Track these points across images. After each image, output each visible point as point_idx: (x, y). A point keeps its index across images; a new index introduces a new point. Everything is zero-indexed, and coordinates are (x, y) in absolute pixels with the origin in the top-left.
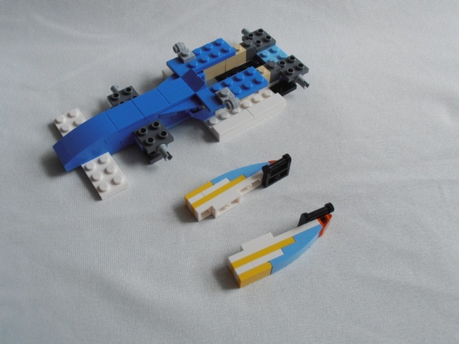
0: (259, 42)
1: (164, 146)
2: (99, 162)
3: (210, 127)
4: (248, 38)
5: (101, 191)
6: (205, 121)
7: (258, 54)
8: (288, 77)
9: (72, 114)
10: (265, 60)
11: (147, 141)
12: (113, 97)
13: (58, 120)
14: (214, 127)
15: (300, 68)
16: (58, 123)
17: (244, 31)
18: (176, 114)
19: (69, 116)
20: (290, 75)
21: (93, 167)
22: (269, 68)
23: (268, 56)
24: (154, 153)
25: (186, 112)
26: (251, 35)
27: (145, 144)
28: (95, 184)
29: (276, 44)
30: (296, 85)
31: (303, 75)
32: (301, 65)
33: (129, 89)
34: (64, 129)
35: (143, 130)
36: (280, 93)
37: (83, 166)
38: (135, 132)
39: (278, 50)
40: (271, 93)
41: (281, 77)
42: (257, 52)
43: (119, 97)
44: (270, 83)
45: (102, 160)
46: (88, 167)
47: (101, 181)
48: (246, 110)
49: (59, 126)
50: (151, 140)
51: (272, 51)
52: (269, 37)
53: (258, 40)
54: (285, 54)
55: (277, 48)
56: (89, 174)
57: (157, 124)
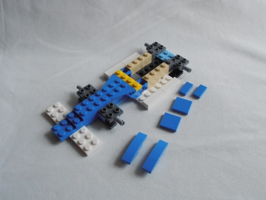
0: (157, 50)
1: (118, 117)
2: (80, 132)
3: (141, 102)
4: (150, 48)
5: (86, 150)
6: (137, 99)
7: (158, 56)
8: (179, 67)
9: (56, 105)
10: (162, 59)
11: (108, 115)
12: (80, 92)
13: (48, 110)
14: (144, 101)
15: (184, 61)
16: (48, 112)
17: (146, 45)
18: (121, 97)
19: (54, 107)
20: (180, 66)
21: (77, 136)
22: (167, 63)
23: (164, 57)
24: (113, 122)
25: (127, 95)
26: (151, 46)
27: (107, 117)
28: (81, 147)
29: (167, 49)
30: (183, 71)
31: (186, 65)
32: (185, 60)
33: (89, 86)
34: (53, 115)
35: (105, 109)
36: (176, 77)
37: (71, 136)
38: (99, 111)
39: (168, 53)
40: (170, 78)
41: (174, 68)
42: (157, 56)
43: (84, 92)
44: (169, 71)
45: (82, 131)
46: (75, 136)
47: (84, 144)
48: (159, 89)
49: (49, 114)
50: (111, 115)
51: (165, 54)
52: (162, 46)
53: (157, 48)
54: (172, 55)
55: (168, 52)
56: (75, 141)
57: (111, 104)
